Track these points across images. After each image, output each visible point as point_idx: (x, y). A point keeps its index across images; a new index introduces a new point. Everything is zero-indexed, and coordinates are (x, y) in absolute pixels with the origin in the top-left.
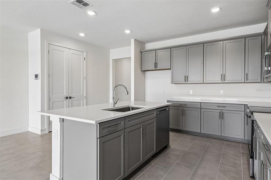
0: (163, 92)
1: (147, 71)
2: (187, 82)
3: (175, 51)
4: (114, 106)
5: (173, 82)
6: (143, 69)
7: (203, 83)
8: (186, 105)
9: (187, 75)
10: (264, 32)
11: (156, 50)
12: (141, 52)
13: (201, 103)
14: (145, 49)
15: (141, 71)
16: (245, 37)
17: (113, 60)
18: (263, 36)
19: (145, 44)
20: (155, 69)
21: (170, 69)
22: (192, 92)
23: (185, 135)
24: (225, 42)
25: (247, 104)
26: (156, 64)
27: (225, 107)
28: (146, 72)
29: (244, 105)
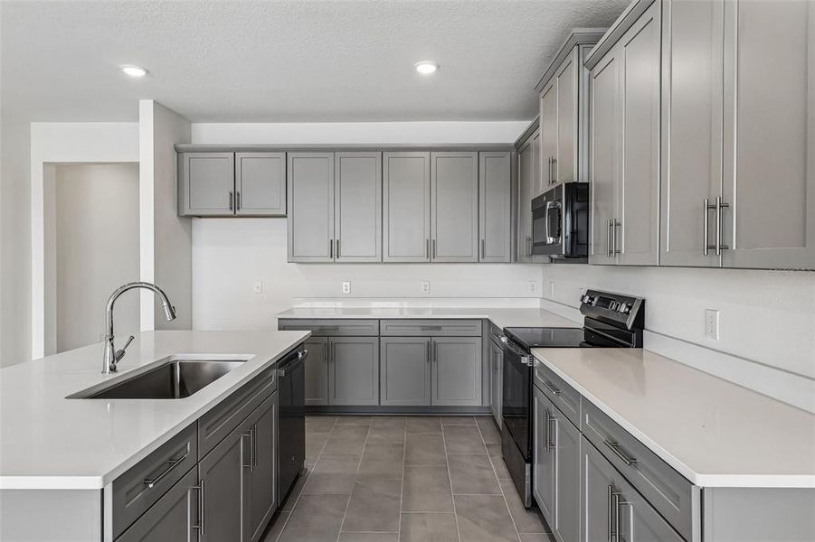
0: (258, 287)
1: (200, 217)
2: (337, 260)
3: (298, 163)
4: (113, 369)
5: (294, 257)
6: (187, 212)
7: (382, 262)
8: (336, 328)
9: (337, 238)
10: (516, 144)
11: (235, 151)
12: (178, 151)
13: (379, 320)
14: (190, 143)
15: (178, 215)
16: (480, 149)
17: (44, 163)
18: (513, 153)
19: (190, 122)
20: (232, 213)
21: (286, 217)
22: (349, 287)
23: (337, 419)
24: (434, 154)
25: (486, 317)
26: (235, 200)
27: (438, 328)
28: (196, 222)
29: (482, 319)
